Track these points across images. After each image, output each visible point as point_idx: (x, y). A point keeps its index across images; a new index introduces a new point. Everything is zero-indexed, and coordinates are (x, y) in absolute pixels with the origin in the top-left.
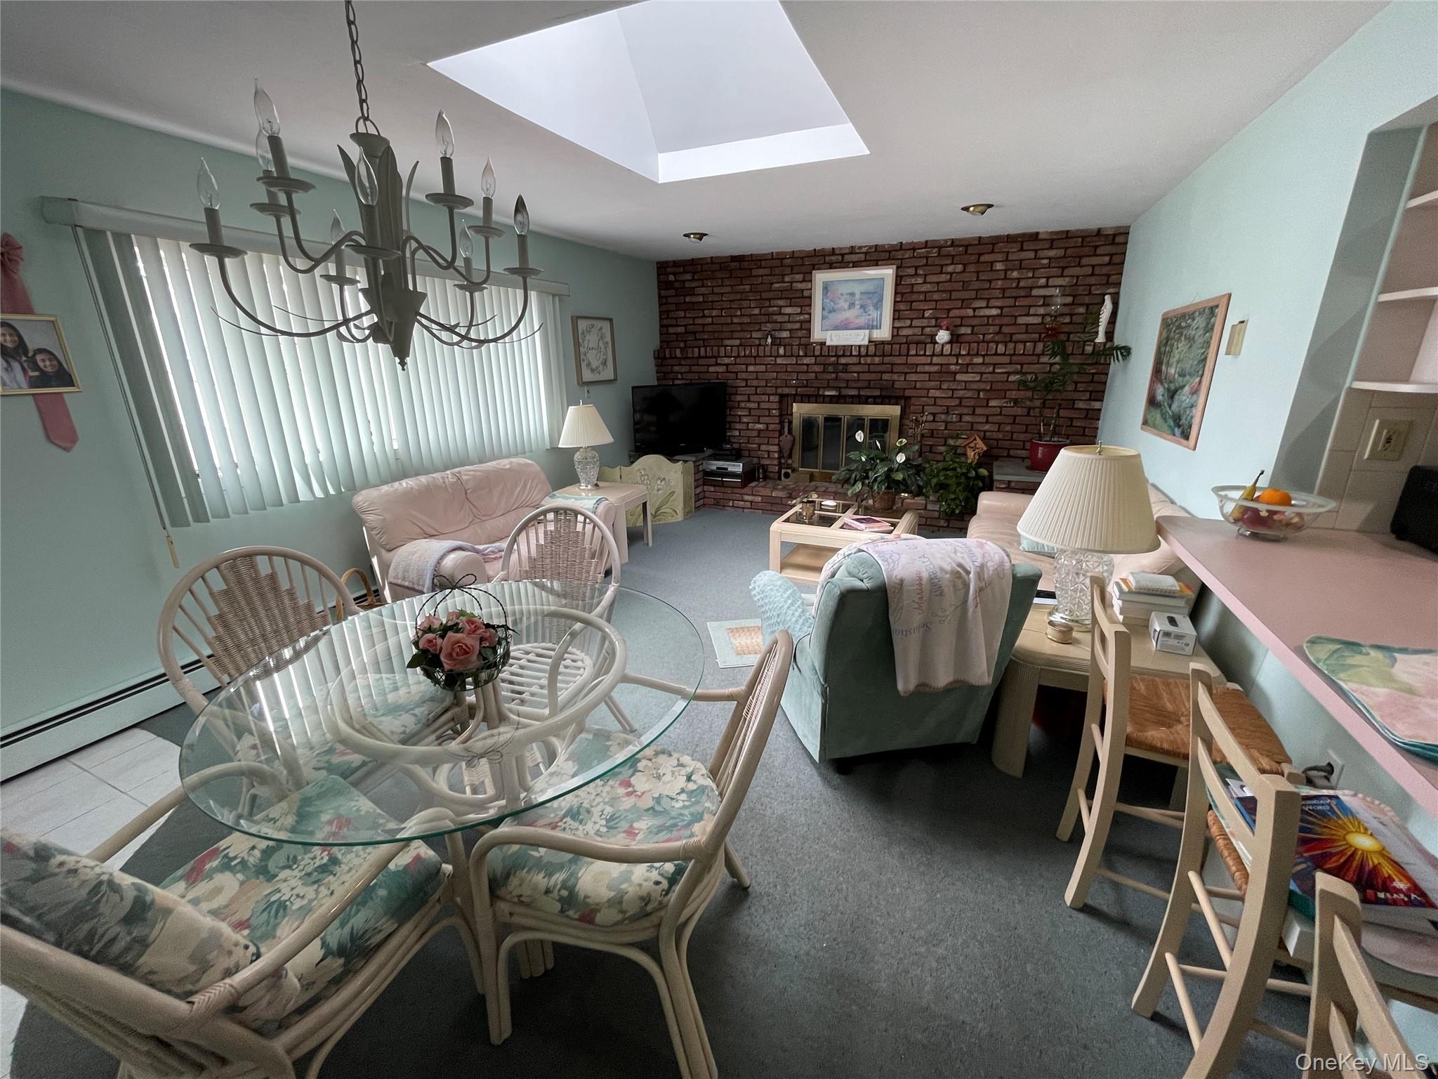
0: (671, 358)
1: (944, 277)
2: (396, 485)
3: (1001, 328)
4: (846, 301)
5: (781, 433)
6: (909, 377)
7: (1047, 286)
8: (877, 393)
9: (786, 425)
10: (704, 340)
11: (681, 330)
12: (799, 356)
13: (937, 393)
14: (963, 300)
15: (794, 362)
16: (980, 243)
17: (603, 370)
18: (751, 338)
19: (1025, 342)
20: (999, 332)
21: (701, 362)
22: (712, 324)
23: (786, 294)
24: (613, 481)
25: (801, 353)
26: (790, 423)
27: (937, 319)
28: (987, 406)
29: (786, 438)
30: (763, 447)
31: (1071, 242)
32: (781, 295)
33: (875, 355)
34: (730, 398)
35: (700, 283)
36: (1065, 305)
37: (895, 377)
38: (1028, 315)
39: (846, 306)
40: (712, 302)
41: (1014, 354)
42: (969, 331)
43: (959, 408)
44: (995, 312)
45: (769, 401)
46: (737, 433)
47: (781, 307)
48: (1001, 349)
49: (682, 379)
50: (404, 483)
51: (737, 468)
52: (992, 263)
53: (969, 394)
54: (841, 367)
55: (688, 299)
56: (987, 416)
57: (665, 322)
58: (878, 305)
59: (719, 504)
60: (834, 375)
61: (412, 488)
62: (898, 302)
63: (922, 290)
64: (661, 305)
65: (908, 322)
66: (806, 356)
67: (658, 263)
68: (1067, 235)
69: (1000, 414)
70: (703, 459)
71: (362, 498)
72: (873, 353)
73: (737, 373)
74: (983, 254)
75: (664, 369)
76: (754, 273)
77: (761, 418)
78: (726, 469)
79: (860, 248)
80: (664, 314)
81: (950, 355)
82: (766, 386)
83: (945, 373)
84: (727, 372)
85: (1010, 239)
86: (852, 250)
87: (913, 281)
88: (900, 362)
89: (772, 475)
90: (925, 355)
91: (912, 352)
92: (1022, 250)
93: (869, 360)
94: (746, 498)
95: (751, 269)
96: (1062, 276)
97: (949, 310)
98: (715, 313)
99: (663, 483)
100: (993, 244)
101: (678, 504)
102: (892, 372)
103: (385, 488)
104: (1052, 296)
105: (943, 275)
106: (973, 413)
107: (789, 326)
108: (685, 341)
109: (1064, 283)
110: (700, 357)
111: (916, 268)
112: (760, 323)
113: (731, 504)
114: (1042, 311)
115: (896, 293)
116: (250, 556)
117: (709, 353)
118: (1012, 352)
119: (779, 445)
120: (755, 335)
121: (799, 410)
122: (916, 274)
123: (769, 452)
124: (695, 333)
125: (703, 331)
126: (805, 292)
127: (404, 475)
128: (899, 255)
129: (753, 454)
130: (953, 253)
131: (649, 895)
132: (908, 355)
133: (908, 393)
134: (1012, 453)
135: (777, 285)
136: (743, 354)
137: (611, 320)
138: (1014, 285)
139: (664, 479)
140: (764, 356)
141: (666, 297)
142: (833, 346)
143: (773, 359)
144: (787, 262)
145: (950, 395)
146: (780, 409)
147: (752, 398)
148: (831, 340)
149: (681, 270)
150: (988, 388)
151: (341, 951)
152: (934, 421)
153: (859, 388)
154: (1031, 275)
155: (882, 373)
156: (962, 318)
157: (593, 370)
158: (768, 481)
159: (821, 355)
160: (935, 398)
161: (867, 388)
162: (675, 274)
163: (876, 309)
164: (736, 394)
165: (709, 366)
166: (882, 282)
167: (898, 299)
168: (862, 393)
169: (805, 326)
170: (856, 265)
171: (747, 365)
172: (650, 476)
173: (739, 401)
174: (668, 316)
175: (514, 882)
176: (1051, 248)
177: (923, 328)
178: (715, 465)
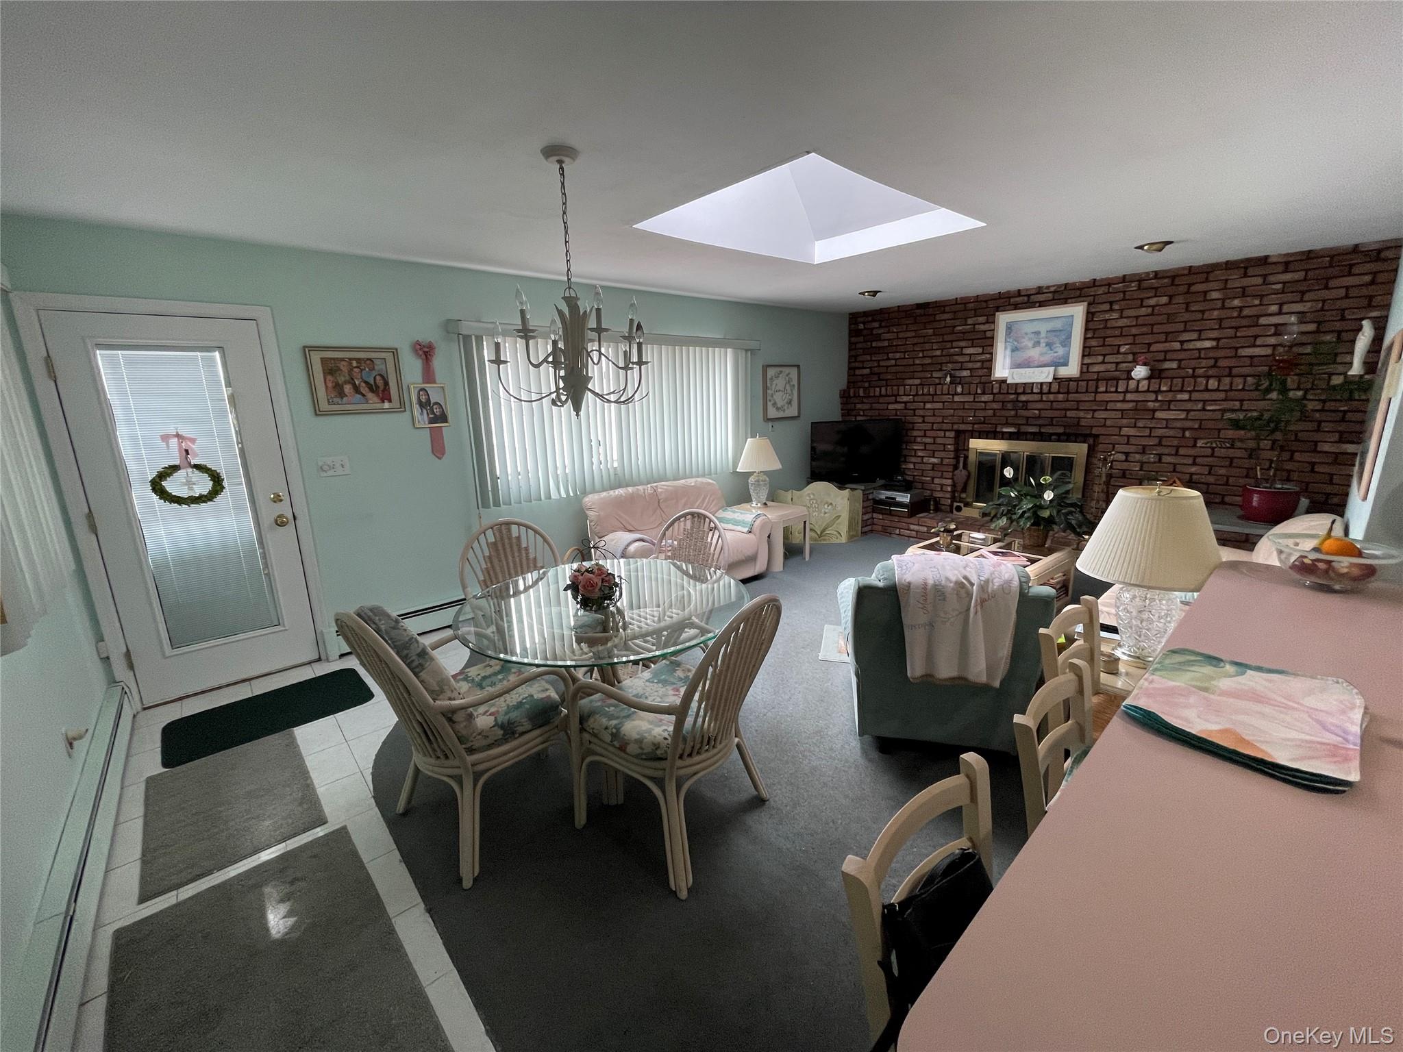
0: (855, 396)
1: (1143, 311)
2: (612, 492)
3: (1216, 362)
4: (1030, 339)
5: (956, 467)
6: (1097, 415)
7: (1280, 313)
8: (1061, 430)
9: (962, 460)
10: (887, 380)
11: (867, 371)
12: (977, 394)
13: (1132, 432)
14: (1167, 334)
15: (972, 400)
16: (1189, 273)
17: (788, 408)
18: (931, 377)
19: (1245, 376)
20: (1214, 366)
21: (881, 400)
22: (896, 365)
23: (968, 336)
24: (786, 502)
25: (979, 391)
26: (966, 457)
27: (1134, 354)
28: (1195, 446)
29: (961, 474)
30: (936, 481)
31: (1314, 264)
32: (964, 336)
33: (1059, 392)
34: (907, 433)
35: (886, 330)
36: (1303, 333)
37: (1082, 414)
38: (1254, 346)
39: (1030, 344)
40: (896, 346)
41: (1231, 390)
42: (1174, 365)
43: (1157, 448)
44: (1208, 344)
45: (945, 437)
46: (911, 466)
47: (962, 348)
48: (1213, 384)
49: (864, 415)
50: (617, 492)
51: (905, 498)
52: (1205, 293)
53: (1172, 433)
54: (1021, 404)
55: (874, 344)
56: (1195, 457)
57: (853, 365)
58: (1066, 343)
59: (886, 532)
60: (1013, 413)
61: (621, 495)
62: (1089, 338)
63: (1117, 325)
64: (850, 350)
65: (1100, 359)
66: (984, 393)
67: (850, 314)
68: (1309, 255)
69: (1212, 455)
70: (874, 489)
71: (589, 499)
72: (1056, 391)
73: (914, 410)
74: (1194, 284)
75: (849, 407)
76: (938, 318)
77: (936, 453)
78: (894, 499)
79: (1048, 287)
80: (852, 358)
81: (1148, 391)
82: (943, 422)
83: (1140, 410)
84: (906, 409)
85: (1229, 265)
86: (1039, 290)
87: (1107, 316)
88: (1087, 399)
89: (943, 507)
90: (1116, 392)
91: (1102, 389)
92: (1245, 275)
93: (1051, 397)
94: (912, 527)
95: (935, 315)
96: (1302, 301)
97: (1150, 345)
98: (898, 355)
99: (830, 507)
100: (1208, 273)
101: (843, 527)
102: (1077, 409)
103: (604, 494)
104: (1286, 324)
105: (1143, 309)
106: (1177, 454)
107: (970, 365)
108: (870, 382)
109: (1305, 309)
110: (881, 396)
111: (1111, 303)
112: (941, 364)
113: (897, 532)
114: (1273, 340)
115: (1087, 330)
116: (508, 524)
117: (889, 392)
118: (1227, 387)
119: (952, 479)
120: (935, 375)
121: (977, 444)
122: (1111, 310)
123: (942, 485)
124: (879, 374)
125: (887, 373)
126: (987, 333)
127: (620, 487)
128: (1092, 291)
129: (926, 486)
130: (1156, 285)
131: (659, 743)
132: (1096, 392)
133: (1095, 431)
134: (1227, 499)
135: (960, 328)
136: (921, 392)
137: (798, 366)
138: (1235, 314)
139: (831, 504)
140: (942, 394)
141: (856, 343)
142: (1013, 384)
143: (951, 397)
144: (970, 306)
145: (1147, 434)
146: (956, 444)
147: (928, 433)
148: (1013, 378)
149: (870, 319)
150: (1196, 426)
151: (502, 727)
152: (1126, 460)
153: (1040, 426)
154: (1257, 302)
155: (1066, 410)
156: (1166, 352)
157: (778, 409)
158: (938, 513)
159: (1000, 393)
160: (1128, 437)
161: (1049, 425)
162: (864, 323)
163: (1064, 346)
164: (913, 429)
165: (889, 403)
166: (1070, 320)
167: (1089, 336)
168: (1043, 430)
169: (986, 365)
170: (1042, 304)
171: (925, 403)
172: (819, 501)
173: (915, 437)
174: (856, 359)
175: (592, 720)
176: (1286, 271)
177: (1117, 363)
178: (884, 494)
